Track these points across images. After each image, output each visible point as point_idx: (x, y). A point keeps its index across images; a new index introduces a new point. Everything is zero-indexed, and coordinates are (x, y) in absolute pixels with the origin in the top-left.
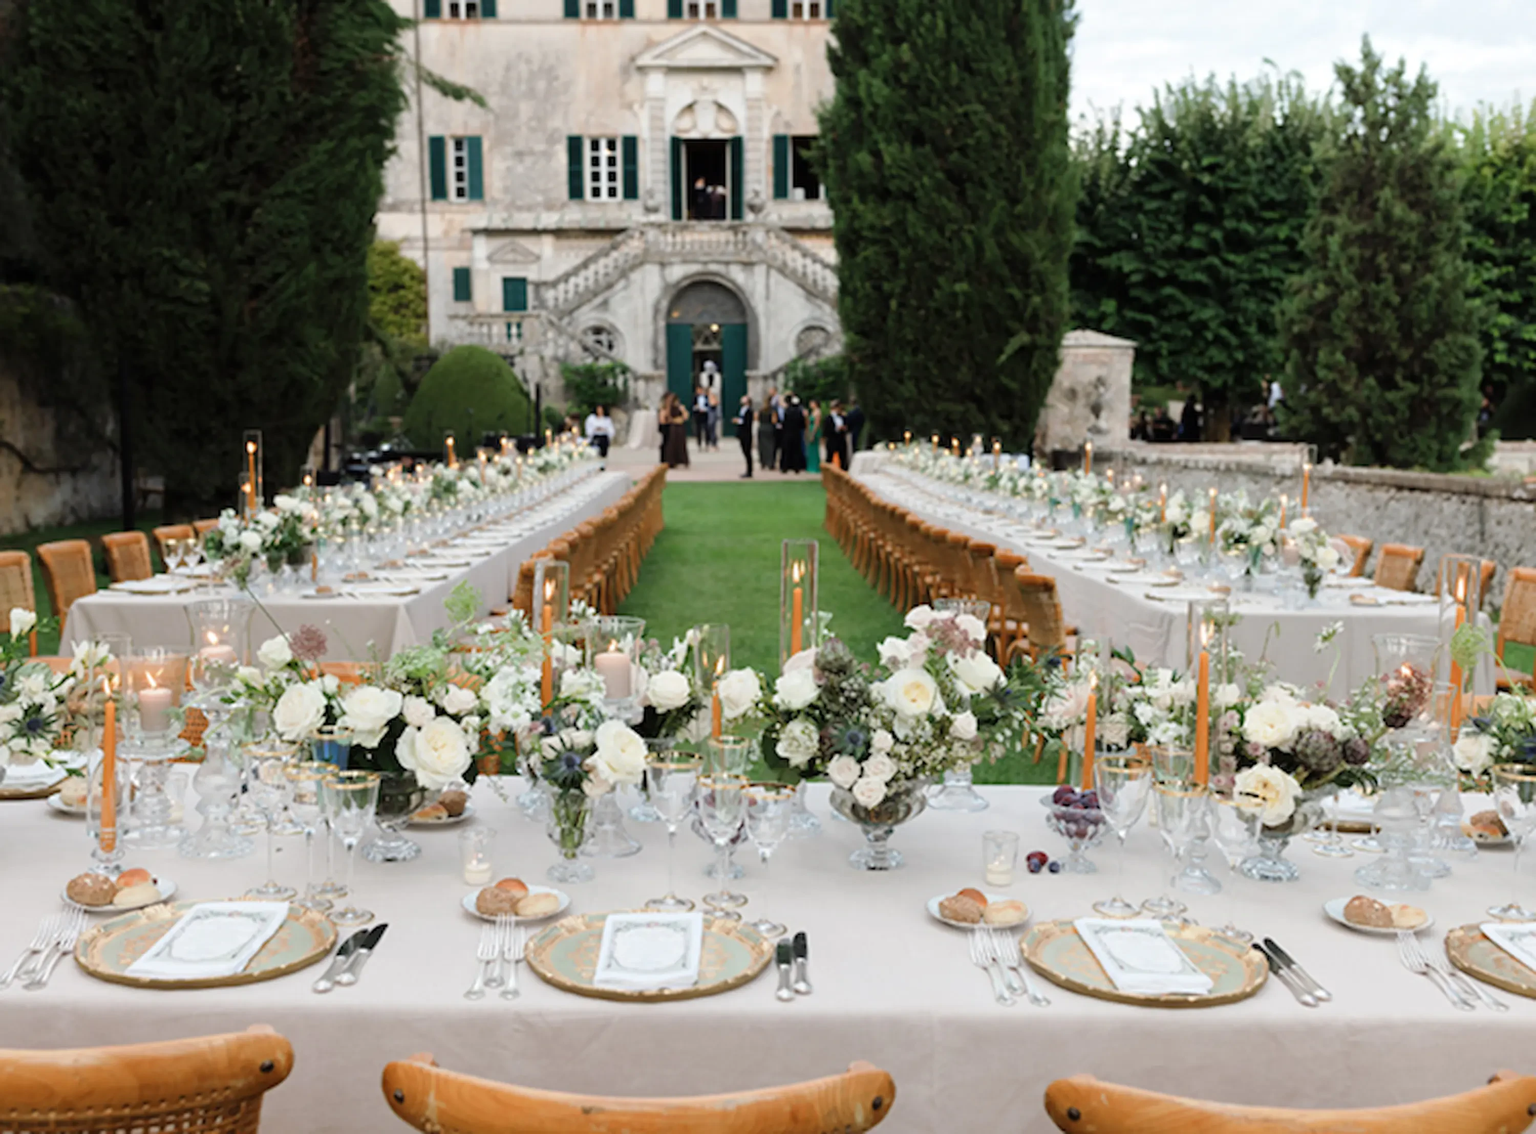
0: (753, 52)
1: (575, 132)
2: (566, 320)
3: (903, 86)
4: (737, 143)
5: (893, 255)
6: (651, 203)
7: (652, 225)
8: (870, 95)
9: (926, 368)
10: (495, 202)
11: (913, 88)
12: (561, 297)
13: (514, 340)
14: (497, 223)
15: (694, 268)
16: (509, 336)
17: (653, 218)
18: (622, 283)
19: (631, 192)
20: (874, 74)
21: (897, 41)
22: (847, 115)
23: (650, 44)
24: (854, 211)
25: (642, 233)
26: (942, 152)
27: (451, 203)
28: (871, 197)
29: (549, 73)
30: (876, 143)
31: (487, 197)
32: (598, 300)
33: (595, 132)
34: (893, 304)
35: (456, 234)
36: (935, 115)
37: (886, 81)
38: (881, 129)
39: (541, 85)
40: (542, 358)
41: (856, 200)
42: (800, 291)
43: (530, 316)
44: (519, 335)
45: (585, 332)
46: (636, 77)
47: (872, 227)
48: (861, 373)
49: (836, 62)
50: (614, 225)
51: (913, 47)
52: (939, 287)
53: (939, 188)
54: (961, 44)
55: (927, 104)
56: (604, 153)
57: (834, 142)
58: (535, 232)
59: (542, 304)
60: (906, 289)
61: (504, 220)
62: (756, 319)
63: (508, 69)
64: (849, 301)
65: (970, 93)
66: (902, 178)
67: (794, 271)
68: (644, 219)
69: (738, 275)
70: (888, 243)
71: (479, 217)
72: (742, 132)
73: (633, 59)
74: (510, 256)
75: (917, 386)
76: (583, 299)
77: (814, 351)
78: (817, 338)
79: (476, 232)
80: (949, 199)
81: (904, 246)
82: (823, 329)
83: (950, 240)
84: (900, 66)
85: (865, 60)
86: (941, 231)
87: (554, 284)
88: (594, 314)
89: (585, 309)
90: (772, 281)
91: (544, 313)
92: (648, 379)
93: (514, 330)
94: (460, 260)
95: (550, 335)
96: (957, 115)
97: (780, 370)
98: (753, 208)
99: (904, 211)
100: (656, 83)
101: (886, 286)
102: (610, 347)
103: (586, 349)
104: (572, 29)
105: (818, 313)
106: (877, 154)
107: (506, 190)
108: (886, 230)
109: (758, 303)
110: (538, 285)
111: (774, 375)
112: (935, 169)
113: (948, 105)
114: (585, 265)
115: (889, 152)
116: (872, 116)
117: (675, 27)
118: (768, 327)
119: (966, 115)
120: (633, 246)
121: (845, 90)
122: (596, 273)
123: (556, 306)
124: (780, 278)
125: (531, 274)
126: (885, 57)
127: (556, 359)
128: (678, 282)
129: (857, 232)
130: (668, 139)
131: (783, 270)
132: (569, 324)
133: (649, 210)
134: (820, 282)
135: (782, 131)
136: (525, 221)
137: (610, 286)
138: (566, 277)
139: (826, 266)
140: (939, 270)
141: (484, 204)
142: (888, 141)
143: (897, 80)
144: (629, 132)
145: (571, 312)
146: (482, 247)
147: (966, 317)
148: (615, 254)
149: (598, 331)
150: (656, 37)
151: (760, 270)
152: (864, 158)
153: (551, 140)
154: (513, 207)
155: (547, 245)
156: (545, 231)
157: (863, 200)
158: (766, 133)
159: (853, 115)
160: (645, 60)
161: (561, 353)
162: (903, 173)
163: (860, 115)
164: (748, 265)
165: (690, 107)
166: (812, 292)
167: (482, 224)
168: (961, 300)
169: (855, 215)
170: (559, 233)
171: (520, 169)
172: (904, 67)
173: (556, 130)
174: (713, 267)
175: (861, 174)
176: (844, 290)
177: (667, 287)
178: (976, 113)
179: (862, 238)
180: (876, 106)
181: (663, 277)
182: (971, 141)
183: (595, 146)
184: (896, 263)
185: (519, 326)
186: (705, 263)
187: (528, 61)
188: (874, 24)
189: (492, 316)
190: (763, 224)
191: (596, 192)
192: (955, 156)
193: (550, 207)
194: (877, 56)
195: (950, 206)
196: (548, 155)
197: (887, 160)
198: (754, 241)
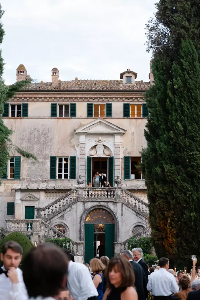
0: (118, 129)
1: (54, 155)
2: (48, 222)
3: (171, 145)
4: (111, 159)
5: (168, 202)
6: (80, 180)
7: (80, 188)
8: (160, 148)
9: (181, 243)
10: (24, 179)
11: (174, 146)
12: (47, 213)
13: (29, 229)
14: (24, 187)
15: (95, 204)
16: (28, 228)
17: (81, 186)
18: (69, 209)
19: (73, 176)
20: (161, 141)
21: (169, 130)
22: (152, 154)
23: (81, 126)
24: (154, 187)
25: (76, 191)
26: (185, 167)
27: (8, 180)
28: (161, 182)
29: (45, 135)
30: (162, 164)
31: (21, 178)
32: (61, 215)
33: (60, 155)
34: (169, 220)
35: (9, 191)
36: (182, 155)
37: (165, 143)
38: (164, 159)
39: (42, 139)
40: (39, 236)
41: (155, 183)
42: (134, 212)
43: (35, 221)
44: (31, 228)
45: (55, 227)
46: (76, 136)
47: (161, 193)
48: (157, 244)
49: (148, 136)
50: (67, 188)
51: (174, 132)
52: (185, 214)
53: (184, 180)
54: (190, 132)
55: (180, 151)
56: (64, 162)
57: (147, 163)
58: (38, 190)
59: (39, 216)
60: (174, 214)
61: (27, 186)
62: (117, 223)
63: (31, 134)
64: (153, 218)
65: (194, 148)
66: (171, 176)
67: (132, 205)
68: (77, 186)
69: (111, 206)
70: (167, 198)
71: (18, 185)
72: (113, 155)
73: (75, 131)
74: (28, 199)
75: (178, 249)
76: (55, 214)
77: (139, 234)
78: (140, 230)
79: (16, 190)
80: (188, 183)
81: (172, 200)
82: (142, 226)
83: (189, 197)
84: (170, 139)
85: (158, 136)
86: (185, 194)
87: (44, 209)
88: (58, 220)
89: (55, 218)
90: (124, 208)
91: (40, 220)
92: (77, 244)
93: (29, 226)
94: (10, 200)
95: (42, 228)
96: (190, 155)
97: (126, 241)
98: (117, 183)
99: (172, 188)
100: (83, 139)
101: (166, 214)
102: (64, 232)
103: (55, 233)
104: (54, 121)
105: (140, 220)
106: (162, 168)
107: (28, 176)
108: (166, 194)
109: (119, 217)
110: (38, 209)
111: (124, 244)
112: (183, 173)
113: (187, 152)
114: (56, 202)
115: (167, 167)
116: (161, 155)
117: (90, 120)
118: (122, 226)
119: (193, 155)
120: (73, 196)
121: (151, 146)
122: (60, 205)
123: (45, 217)
124: (127, 208)
125: (36, 205)
126: (165, 135)
127: (44, 236)
128: (90, 209)
129: (156, 195)
130: (86, 158)
131: (128, 205)
132: (49, 224)
133: (79, 183)
134: (141, 209)
135: (127, 155)
136: (35, 186)
137: (65, 210)
138: (48, 207)
139: (143, 203)
140: (185, 208)
141: (20, 180)
142: (166, 164)
143: (169, 143)
144: (73, 155)
145: (50, 219)
146: (19, 196)
147: (195, 225)
148: (66, 199)
149: (59, 226)
150: (83, 123)
151: (119, 205)
152: (158, 169)
153: (45, 158)
154: (31, 181)
155: (42, 195)
156: (42, 190)
157: (158, 183)
158: (122, 156)
159: (154, 154)
160: (79, 131)
161: (46, 234)
162: (171, 174)
163: (156, 155)
164: (115, 203)
165: (95, 147)
166: (138, 213)
167: (19, 187)
168: (193, 218)
169: (155, 188)
170: (46, 191)
171: (33, 168)
172: (172, 139)
173: (47, 155)
174: (102, 204)
175: (157, 174)
176: (151, 214)
177: (85, 210)
178: (196, 154)
179: (157, 196)
180: (162, 152)
181: (84, 207)
182: (195, 164)
183: (60, 160)
184: (170, 205)
185: (31, 224)
186: (100, 202)
187: (38, 131)
188: (161, 125)
189: (22, 221)
190: (120, 188)
191: (60, 176)
192: (189, 169)
193: (43, 181)
194: (162, 135)
195: (188, 186)
196: (44, 163)
197: (166, 170)
198: (117, 194)
